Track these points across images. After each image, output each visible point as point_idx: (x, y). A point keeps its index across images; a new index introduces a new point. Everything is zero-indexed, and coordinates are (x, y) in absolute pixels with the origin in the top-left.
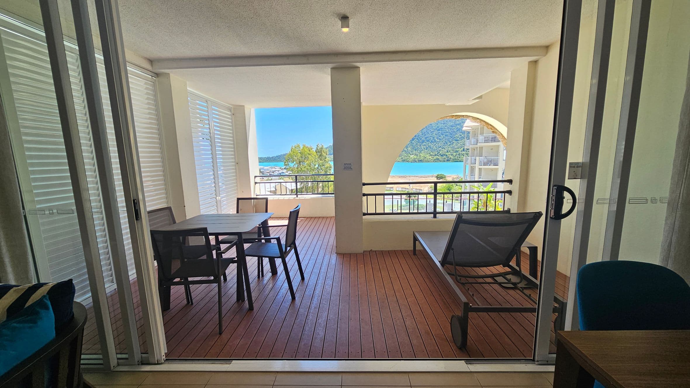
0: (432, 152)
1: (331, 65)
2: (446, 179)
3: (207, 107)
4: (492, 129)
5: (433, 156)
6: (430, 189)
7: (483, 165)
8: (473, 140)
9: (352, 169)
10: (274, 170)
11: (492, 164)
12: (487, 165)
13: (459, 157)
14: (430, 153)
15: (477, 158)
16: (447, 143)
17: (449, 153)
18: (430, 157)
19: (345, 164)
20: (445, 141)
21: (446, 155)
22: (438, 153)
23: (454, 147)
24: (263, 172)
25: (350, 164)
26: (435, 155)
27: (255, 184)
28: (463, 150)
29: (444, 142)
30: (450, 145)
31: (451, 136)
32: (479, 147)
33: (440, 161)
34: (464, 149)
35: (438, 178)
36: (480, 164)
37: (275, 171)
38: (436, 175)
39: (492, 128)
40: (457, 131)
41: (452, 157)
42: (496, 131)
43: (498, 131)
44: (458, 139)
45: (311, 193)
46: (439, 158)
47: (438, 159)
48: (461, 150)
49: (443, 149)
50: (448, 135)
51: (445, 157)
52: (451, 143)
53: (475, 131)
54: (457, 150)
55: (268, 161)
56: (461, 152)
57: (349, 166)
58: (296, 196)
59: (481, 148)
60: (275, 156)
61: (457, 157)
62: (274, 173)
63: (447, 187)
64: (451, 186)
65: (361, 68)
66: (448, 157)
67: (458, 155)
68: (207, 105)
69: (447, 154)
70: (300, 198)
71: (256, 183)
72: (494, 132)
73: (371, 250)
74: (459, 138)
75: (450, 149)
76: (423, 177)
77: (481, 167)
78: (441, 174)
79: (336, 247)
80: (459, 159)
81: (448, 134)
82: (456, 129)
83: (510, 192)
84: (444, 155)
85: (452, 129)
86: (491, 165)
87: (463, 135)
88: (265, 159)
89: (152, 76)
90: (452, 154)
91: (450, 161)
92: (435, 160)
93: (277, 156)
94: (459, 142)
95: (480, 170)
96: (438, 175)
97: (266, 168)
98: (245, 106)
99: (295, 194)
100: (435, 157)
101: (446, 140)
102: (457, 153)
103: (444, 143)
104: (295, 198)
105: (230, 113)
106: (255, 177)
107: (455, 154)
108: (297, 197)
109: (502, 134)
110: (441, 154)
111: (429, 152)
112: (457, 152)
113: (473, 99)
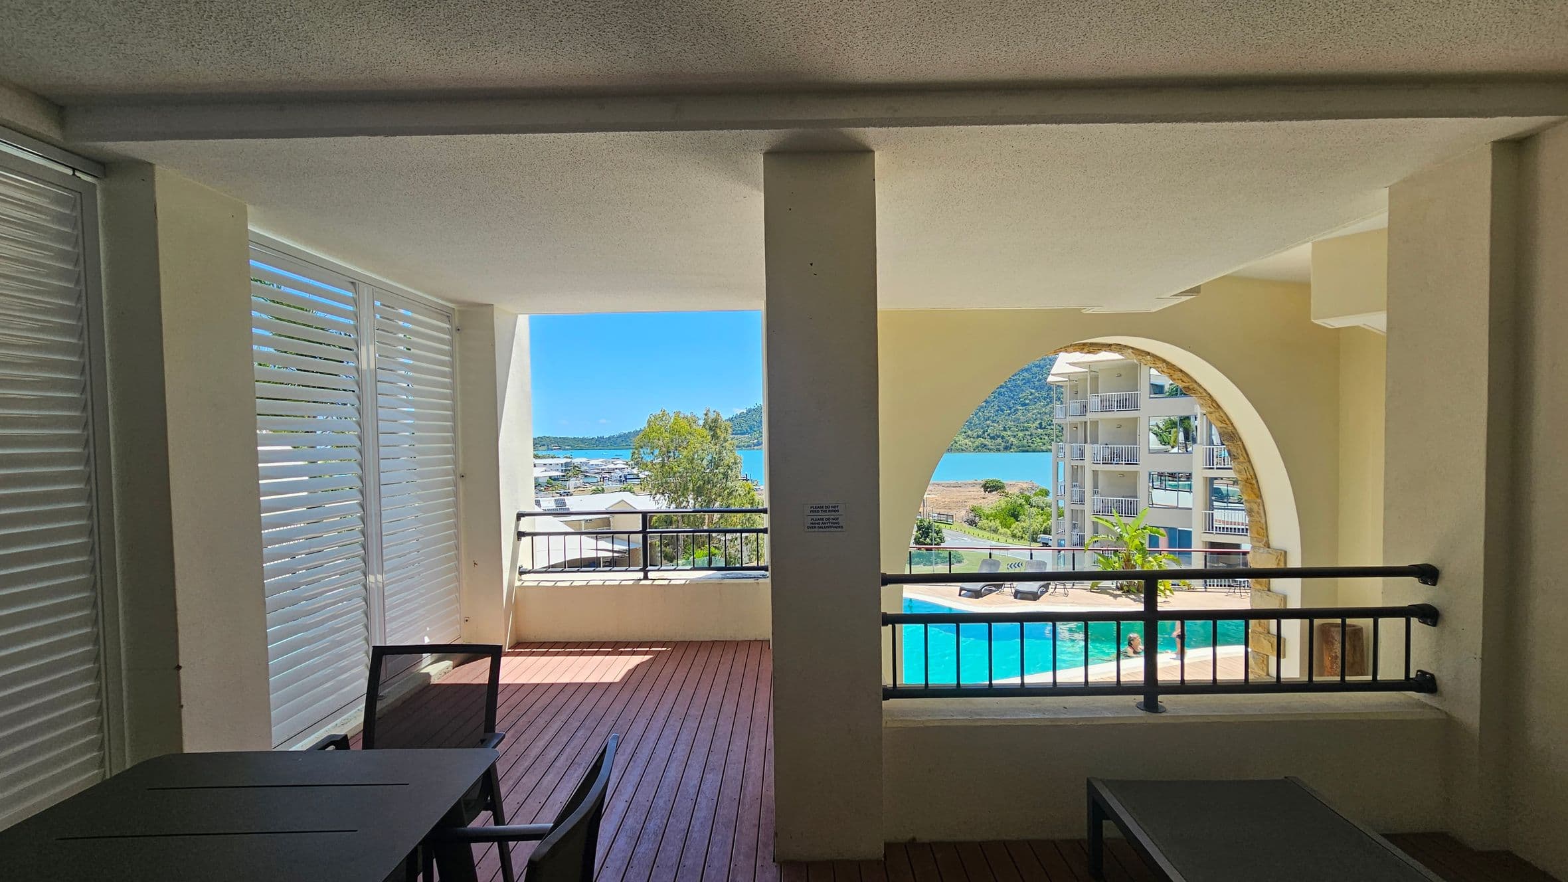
0: (972, 430)
1: (766, 138)
2: (1006, 491)
3: (355, 302)
4: (1183, 381)
5: (974, 438)
6: (970, 515)
7: (1103, 463)
8: (1074, 406)
9: (842, 527)
10: (612, 466)
11: (1124, 462)
12: (1112, 464)
13: (1031, 441)
14: (965, 432)
15: (1088, 448)
16: (1002, 411)
17: (1009, 433)
18: (967, 440)
19: (815, 509)
20: (999, 406)
21: (1003, 437)
22: (984, 433)
23: (1019, 419)
24: (587, 472)
25: (834, 509)
26: (978, 437)
27: (519, 539)
28: (1038, 426)
29: (997, 408)
30: (1009, 414)
31: (1012, 395)
32: (1090, 422)
33: (990, 450)
34: (1040, 424)
35: (988, 488)
36: (1096, 462)
37: (614, 470)
38: (982, 481)
39: (1184, 379)
40: (1025, 384)
41: (1015, 441)
42: (1195, 386)
43: (1200, 386)
44: (1027, 401)
45: (689, 567)
46: (987, 443)
47: (985, 446)
48: (1034, 425)
49: (995, 425)
50: (1006, 393)
51: (999, 440)
52: (1013, 410)
53: (1076, 386)
54: (1026, 425)
55: (598, 448)
56: (1034, 431)
57: (831, 515)
58: (641, 575)
59: (1095, 423)
60: (616, 434)
61: (1026, 441)
62: (612, 474)
63: (1009, 510)
64: (1019, 508)
65: (876, 154)
66: (1007, 442)
67: (1029, 438)
68: (355, 296)
69: (1004, 433)
70: (657, 582)
71: (520, 535)
72: (1188, 388)
73: (914, 839)
74: (1030, 400)
75: (1009, 423)
76: (952, 485)
77: (1096, 467)
78: (994, 481)
79: (776, 834)
80: (1032, 445)
81: (1004, 390)
82: (1022, 380)
83: (1429, 614)
84: (998, 437)
85: (1014, 380)
86: (1122, 464)
87: (1036, 394)
88: (593, 442)
89: (74, 170)
90: (1015, 434)
91: (1012, 450)
92: (977, 447)
93: (620, 436)
94: (1030, 407)
95: (1095, 473)
96: (987, 482)
97: (593, 462)
98: (496, 305)
99: (640, 570)
100: (978, 442)
101: (1001, 404)
102: (1027, 433)
103: (997, 411)
104: (641, 580)
105: (448, 326)
106: (520, 516)
107: (1021, 434)
108: (646, 577)
109: (1211, 393)
110: (991, 435)
111: (964, 430)
112: (1027, 430)
113: (1175, 293)
